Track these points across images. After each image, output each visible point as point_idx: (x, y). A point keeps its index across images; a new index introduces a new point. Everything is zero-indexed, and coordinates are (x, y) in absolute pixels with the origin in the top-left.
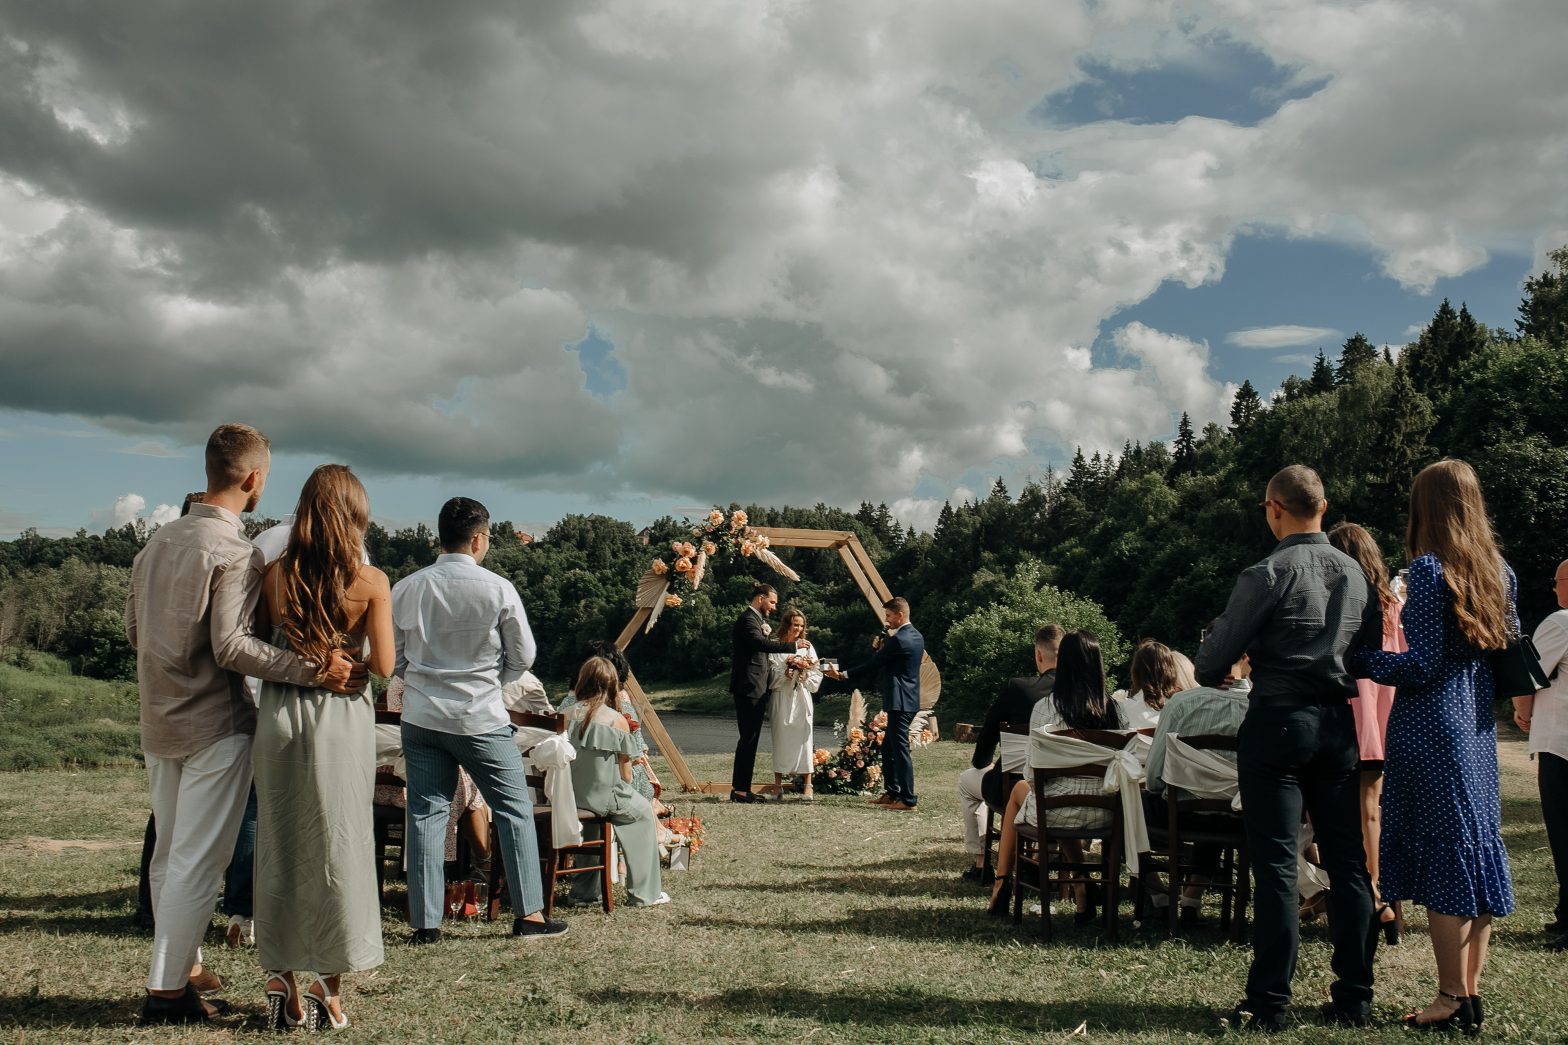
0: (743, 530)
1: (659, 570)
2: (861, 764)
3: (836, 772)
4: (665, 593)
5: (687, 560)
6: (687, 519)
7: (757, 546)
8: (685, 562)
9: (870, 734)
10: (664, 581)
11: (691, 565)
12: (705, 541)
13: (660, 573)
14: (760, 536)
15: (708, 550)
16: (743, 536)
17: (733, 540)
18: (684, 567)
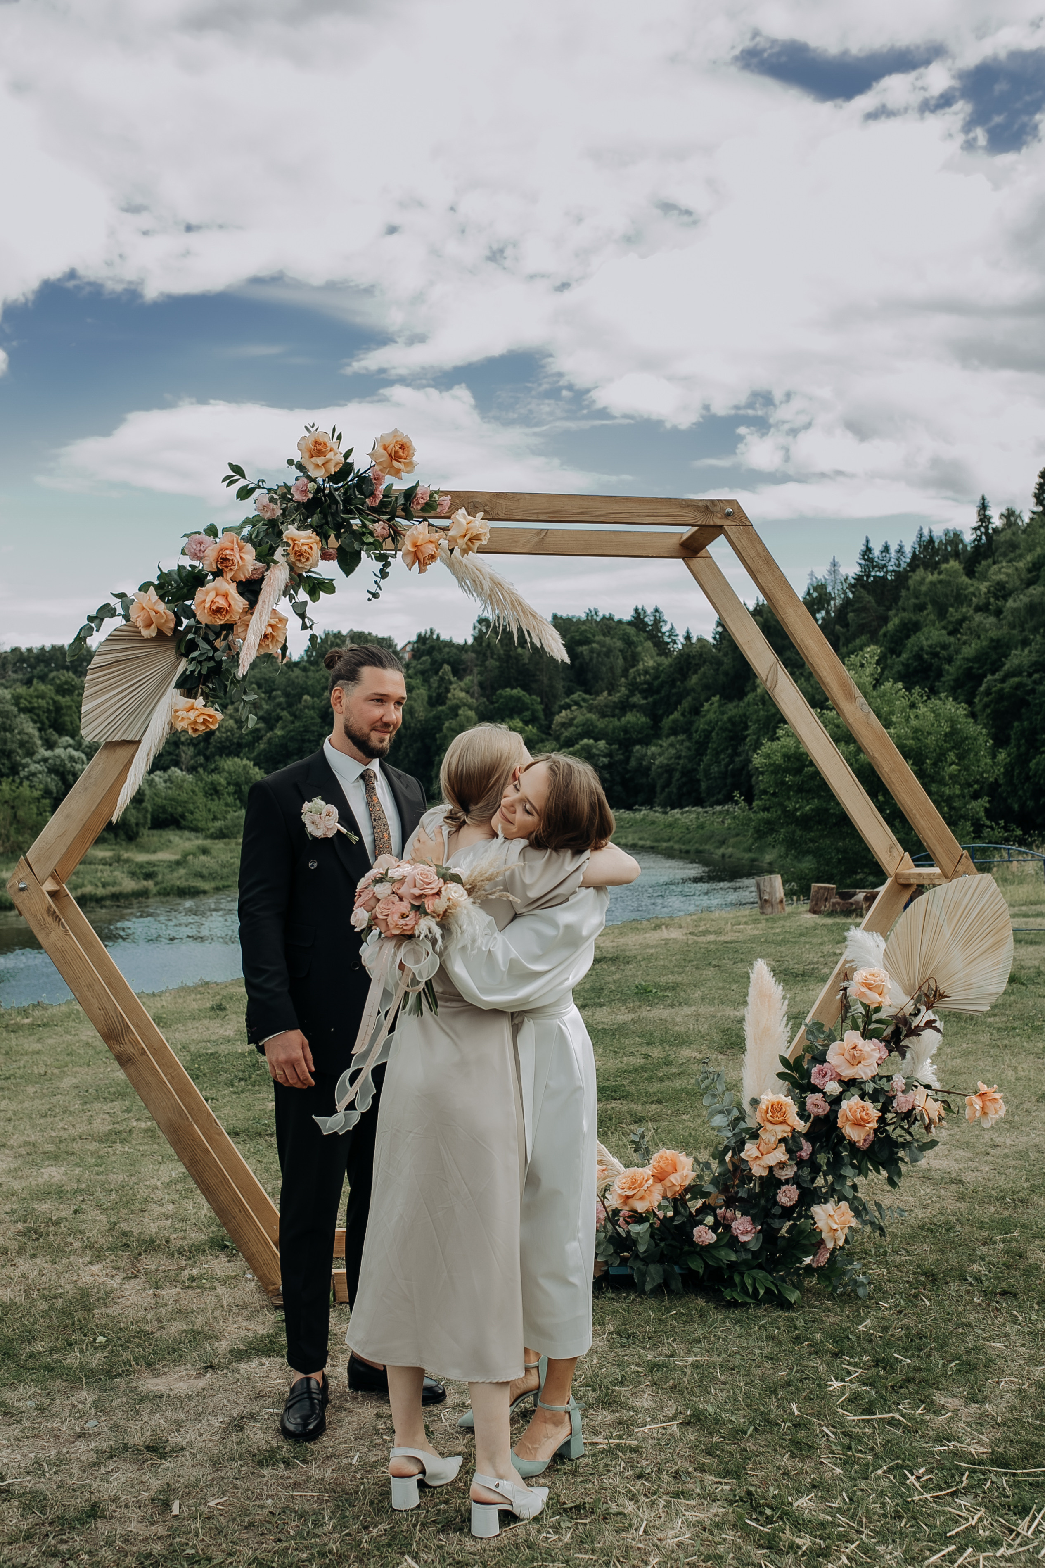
0: (410, 494)
1: (148, 625)
2: (787, 1196)
3: (714, 1228)
4: (173, 697)
5: (232, 589)
6: (238, 470)
7: (453, 540)
8: (226, 596)
9: (812, 1099)
10: (171, 655)
11: (239, 603)
12: (291, 531)
13: (151, 633)
14: (463, 511)
15: (299, 555)
16: (408, 516)
17: (379, 528)
18: (219, 610)
